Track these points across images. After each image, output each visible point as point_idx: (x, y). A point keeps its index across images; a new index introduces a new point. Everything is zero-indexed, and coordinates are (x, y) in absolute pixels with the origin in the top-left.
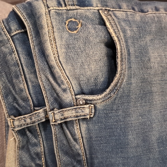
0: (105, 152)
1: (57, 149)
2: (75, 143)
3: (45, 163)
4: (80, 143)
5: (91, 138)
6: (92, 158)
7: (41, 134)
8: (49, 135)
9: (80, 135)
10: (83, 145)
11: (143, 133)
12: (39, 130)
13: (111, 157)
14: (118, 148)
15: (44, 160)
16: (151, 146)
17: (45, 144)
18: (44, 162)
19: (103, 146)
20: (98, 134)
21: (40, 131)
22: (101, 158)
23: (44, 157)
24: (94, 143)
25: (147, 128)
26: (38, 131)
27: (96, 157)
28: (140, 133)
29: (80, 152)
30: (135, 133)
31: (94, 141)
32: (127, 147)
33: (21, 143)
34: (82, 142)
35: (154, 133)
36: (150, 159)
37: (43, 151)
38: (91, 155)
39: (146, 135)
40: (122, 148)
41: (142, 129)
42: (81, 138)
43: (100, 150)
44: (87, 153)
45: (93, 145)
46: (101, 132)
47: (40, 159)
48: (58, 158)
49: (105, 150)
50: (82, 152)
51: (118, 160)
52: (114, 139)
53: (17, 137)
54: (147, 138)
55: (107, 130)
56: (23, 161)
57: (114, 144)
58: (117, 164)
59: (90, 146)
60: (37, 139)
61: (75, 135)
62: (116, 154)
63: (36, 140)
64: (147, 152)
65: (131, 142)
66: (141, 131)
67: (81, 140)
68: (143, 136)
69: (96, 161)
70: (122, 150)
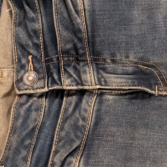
0: (108, 29)
1: (57, 23)
2: (76, 16)
3: (44, 43)
4: (82, 17)
5: (94, 11)
6: (93, 36)
7: (40, 8)
8: (49, 9)
9: (83, 6)
10: (84, 20)
11: (149, 9)
12: (37, 3)
13: (113, 34)
14: (122, 25)
15: (42, 39)
16: (157, 24)
17: (43, 20)
18: (42, 42)
19: (106, 21)
20: (102, 7)
21: (39, 5)
22: (104, 35)
23: (42, 36)
24: (97, 17)
25: (154, 5)
26: (37, 5)
27: (98, 35)
28: (146, 9)
29: (81, 27)
30: (141, 8)
31: (97, 15)
32: (131, 24)
33: (17, 16)
34: (84, 16)
35: (161, 10)
36: (156, 39)
37: (41, 29)
38: (93, 32)
39: (152, 12)
40: (125, 25)
41: (149, 5)
42: (83, 11)
43: (103, 26)
44: (89, 30)
45: (95, 20)
46: (105, 5)
47: (38, 38)
48: (58, 33)
49: (108, 27)
50: (83, 27)
51: (121, 38)
52: (117, 14)
53: (13, 8)
54: (153, 15)
55: (112, 3)
56: (19, 38)
57: (118, 20)
58: (119, 43)
59: (92, 22)
60: (35, 14)
61: (77, 6)
62: (119, 32)
63: (33, 15)
64: (153, 31)
65: (136, 19)
66: (148, 7)
67: (83, 13)
68: (149, 13)
69: (98, 40)
70: (126, 27)
